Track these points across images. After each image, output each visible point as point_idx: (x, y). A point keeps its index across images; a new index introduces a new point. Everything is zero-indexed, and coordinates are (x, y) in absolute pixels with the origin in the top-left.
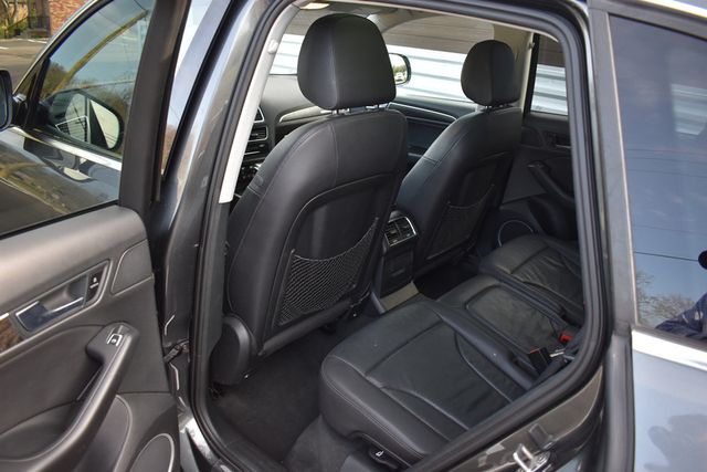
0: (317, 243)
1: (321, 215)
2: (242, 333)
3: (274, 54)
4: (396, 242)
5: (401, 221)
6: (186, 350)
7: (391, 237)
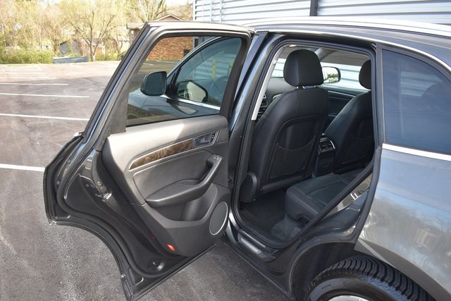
0: (288, 142)
1: (290, 129)
2: (255, 179)
3: (275, 65)
4: (324, 150)
5: (328, 142)
6: (233, 181)
7: (322, 148)
